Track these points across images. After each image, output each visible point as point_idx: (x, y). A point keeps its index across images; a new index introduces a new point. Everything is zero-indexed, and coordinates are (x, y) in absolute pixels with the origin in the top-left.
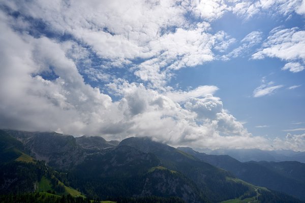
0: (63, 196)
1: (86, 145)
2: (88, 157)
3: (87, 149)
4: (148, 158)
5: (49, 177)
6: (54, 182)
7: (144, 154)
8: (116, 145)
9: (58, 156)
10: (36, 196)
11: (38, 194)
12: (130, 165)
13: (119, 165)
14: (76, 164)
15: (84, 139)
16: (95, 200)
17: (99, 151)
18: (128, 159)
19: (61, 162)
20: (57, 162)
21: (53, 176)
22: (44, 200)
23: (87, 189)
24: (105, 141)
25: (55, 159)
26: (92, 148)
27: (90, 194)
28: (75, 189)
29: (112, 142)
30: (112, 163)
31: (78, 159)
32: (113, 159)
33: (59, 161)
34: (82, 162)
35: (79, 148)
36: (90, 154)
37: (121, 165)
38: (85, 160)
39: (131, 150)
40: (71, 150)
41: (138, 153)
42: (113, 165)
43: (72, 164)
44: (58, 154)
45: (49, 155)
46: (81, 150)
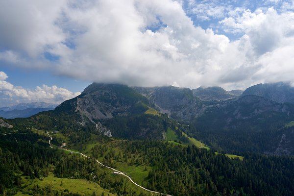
0: (189, 146)
1: (204, 97)
2: (208, 109)
3: (206, 101)
4: (284, 110)
5: (173, 128)
6: (178, 133)
7: (277, 104)
8: (238, 95)
9: (178, 109)
10: (166, 144)
11: (167, 142)
12: (259, 119)
13: (244, 118)
14: (197, 116)
15: (201, 91)
16: (219, 152)
17: (218, 103)
18: (256, 111)
19: (182, 115)
21: (177, 128)
22: (173, 147)
23: (210, 141)
24: (224, 91)
25: (175, 112)
26: (211, 99)
27: (214, 146)
28: (199, 141)
29: (233, 91)
30: (236, 115)
31: (198, 112)
32: (236, 111)
33: (180, 114)
34: (201, 114)
35: (197, 100)
36: (210, 106)
37: (247, 118)
38: (205, 113)
39: (259, 100)
40: (189, 103)
41: (269, 104)
42: (237, 118)
43: (193, 117)
44: (178, 107)
45: (170, 108)
46: (199, 103)
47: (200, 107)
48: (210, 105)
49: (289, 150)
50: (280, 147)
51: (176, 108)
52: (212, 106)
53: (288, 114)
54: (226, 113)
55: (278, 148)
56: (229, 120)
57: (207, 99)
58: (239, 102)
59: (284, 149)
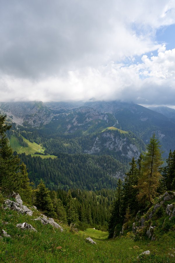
2: (55, 117)
3: (55, 110)
4: (105, 119)
7: (102, 114)
13: (79, 125)
14: (45, 124)
17: (65, 112)
18: (87, 120)
19: (32, 122)
20: (29, 122)
25: (28, 120)
26: (60, 109)
28: (39, 144)
30: (74, 122)
31: (46, 120)
32: (74, 119)
33: (31, 122)
34: (49, 122)
35: (46, 110)
36: (57, 115)
37: (81, 124)
38: (52, 120)
39: (90, 110)
40: (39, 112)
41: (97, 114)
42: (75, 125)
43: (41, 124)
44: (30, 116)
45: (23, 116)
46: (48, 112)
47: (48, 116)
48: (58, 113)
49: (99, 148)
50: (94, 146)
51: (27, 117)
52: (59, 115)
53: (107, 122)
54: (67, 120)
55: (93, 148)
56: (69, 126)
57: (57, 108)
58: (77, 112)
59: (97, 148)
